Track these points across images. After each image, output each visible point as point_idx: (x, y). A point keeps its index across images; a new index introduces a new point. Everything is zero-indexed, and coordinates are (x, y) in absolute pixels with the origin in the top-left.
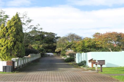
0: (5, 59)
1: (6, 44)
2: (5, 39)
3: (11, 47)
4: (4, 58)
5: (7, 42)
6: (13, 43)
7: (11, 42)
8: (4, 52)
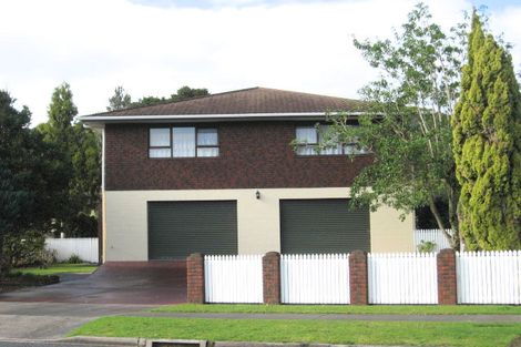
0: (486, 239)
1: (486, 165)
2: (480, 139)
3: (505, 179)
4: (484, 234)
5: (489, 154)
6: (505, 157)
7: (501, 156)
8: (483, 208)
